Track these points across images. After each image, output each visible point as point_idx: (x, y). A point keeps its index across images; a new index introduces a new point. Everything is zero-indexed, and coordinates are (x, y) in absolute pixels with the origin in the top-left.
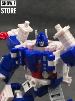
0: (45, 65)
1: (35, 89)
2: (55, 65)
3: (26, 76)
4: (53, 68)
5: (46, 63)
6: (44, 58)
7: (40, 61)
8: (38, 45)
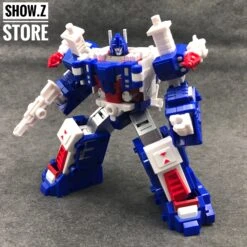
0: (127, 81)
1: (113, 119)
2: (143, 79)
3: (98, 102)
4: (140, 84)
5: (130, 78)
6: (126, 71)
7: (119, 77)
8: (113, 53)
